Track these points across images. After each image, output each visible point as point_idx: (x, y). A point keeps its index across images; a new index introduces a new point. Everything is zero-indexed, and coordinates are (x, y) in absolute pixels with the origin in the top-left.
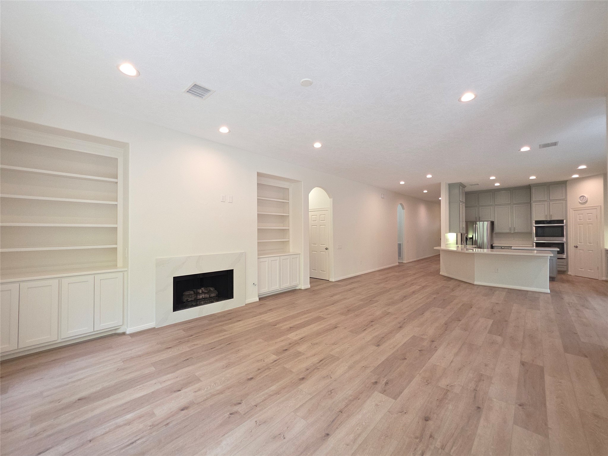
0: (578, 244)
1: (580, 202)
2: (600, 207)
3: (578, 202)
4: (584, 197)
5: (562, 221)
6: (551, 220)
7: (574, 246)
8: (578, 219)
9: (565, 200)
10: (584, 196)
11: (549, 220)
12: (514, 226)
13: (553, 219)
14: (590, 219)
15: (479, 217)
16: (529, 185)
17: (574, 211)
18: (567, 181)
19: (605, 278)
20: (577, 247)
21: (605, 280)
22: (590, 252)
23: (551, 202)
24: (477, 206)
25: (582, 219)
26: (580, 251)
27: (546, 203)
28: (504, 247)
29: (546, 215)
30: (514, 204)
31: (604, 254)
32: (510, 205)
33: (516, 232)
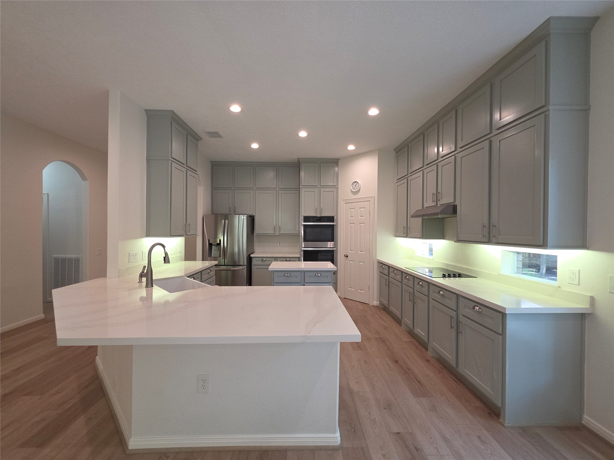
0: (349, 253)
1: (352, 189)
2: (373, 197)
3: (350, 190)
4: (357, 184)
5: (331, 219)
6: (321, 215)
7: (345, 255)
8: (349, 217)
9: (336, 187)
10: (357, 182)
11: (319, 216)
12: (280, 225)
13: (323, 215)
14: (363, 216)
15: (235, 208)
16: (298, 159)
17: (345, 203)
18: (339, 159)
19: (376, 303)
20: (347, 256)
21: (376, 305)
22: (361, 263)
23: (321, 189)
24: (231, 188)
25: (353, 216)
26: (351, 262)
27: (316, 190)
28: (266, 258)
29: (316, 208)
30: (280, 189)
31: (376, 267)
32: (275, 191)
33: (281, 233)
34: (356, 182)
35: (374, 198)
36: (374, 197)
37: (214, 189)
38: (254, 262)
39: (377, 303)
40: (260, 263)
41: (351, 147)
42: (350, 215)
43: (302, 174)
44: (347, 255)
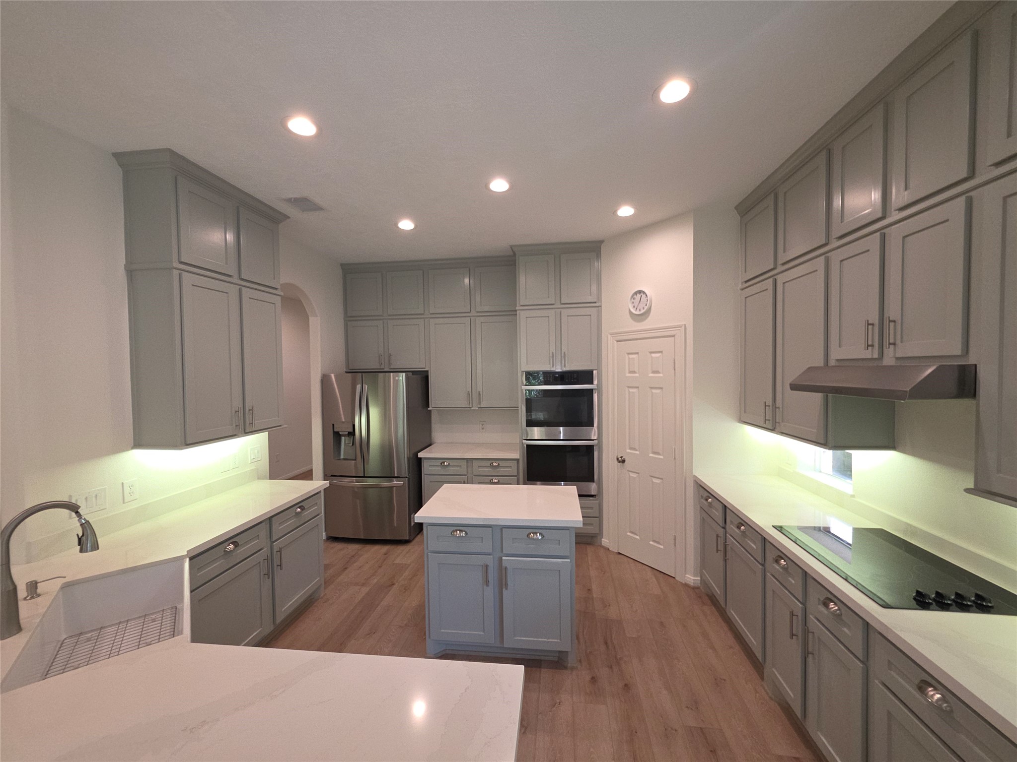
0: (627, 453)
1: (633, 311)
2: (683, 327)
3: (628, 311)
4: (644, 296)
5: (586, 376)
7: (618, 459)
8: (627, 371)
9: (596, 305)
10: (644, 293)
11: (559, 370)
12: (480, 389)
13: (568, 368)
14: (658, 372)
15: (390, 356)
16: (511, 247)
17: (618, 341)
18: (602, 242)
19: (691, 578)
20: (624, 461)
21: (692, 584)
22: (655, 480)
23: (563, 311)
24: (382, 316)
25: (635, 370)
26: (632, 475)
27: (551, 313)
28: (449, 461)
29: (553, 353)
30: (479, 314)
31: (692, 495)
32: (469, 318)
33: (482, 406)
34: (640, 292)
35: (685, 329)
36: (685, 325)
37: (349, 319)
38: (426, 468)
39: (694, 580)
40: (438, 470)
41: (626, 211)
42: (629, 368)
43: (523, 280)
44: (621, 457)
